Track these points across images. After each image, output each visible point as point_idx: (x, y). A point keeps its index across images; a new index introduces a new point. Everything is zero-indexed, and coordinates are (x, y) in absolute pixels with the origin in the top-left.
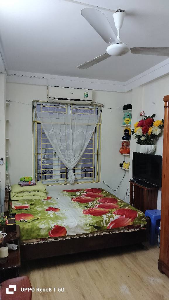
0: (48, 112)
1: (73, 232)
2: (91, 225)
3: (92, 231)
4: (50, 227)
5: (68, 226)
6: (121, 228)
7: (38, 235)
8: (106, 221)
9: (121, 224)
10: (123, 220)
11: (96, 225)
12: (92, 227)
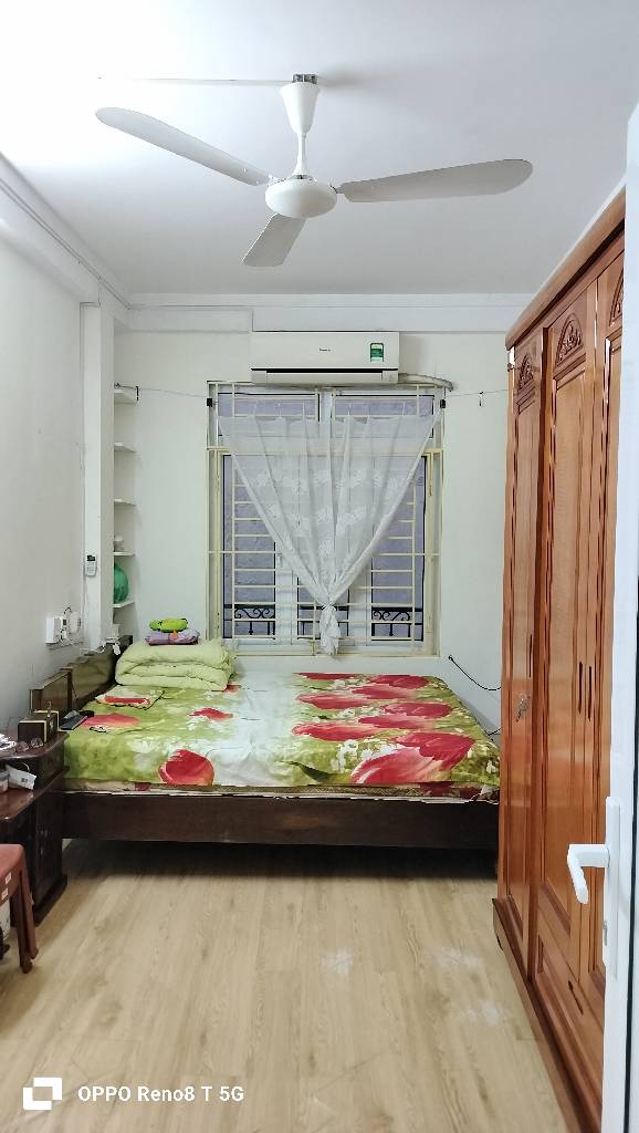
0: (253, 416)
1: (234, 777)
2: (293, 763)
3: (297, 784)
4: (164, 752)
5: (219, 757)
6: (401, 787)
7: (129, 772)
8: (347, 756)
9: (403, 775)
10: (413, 761)
11: (311, 766)
12: (298, 769)
